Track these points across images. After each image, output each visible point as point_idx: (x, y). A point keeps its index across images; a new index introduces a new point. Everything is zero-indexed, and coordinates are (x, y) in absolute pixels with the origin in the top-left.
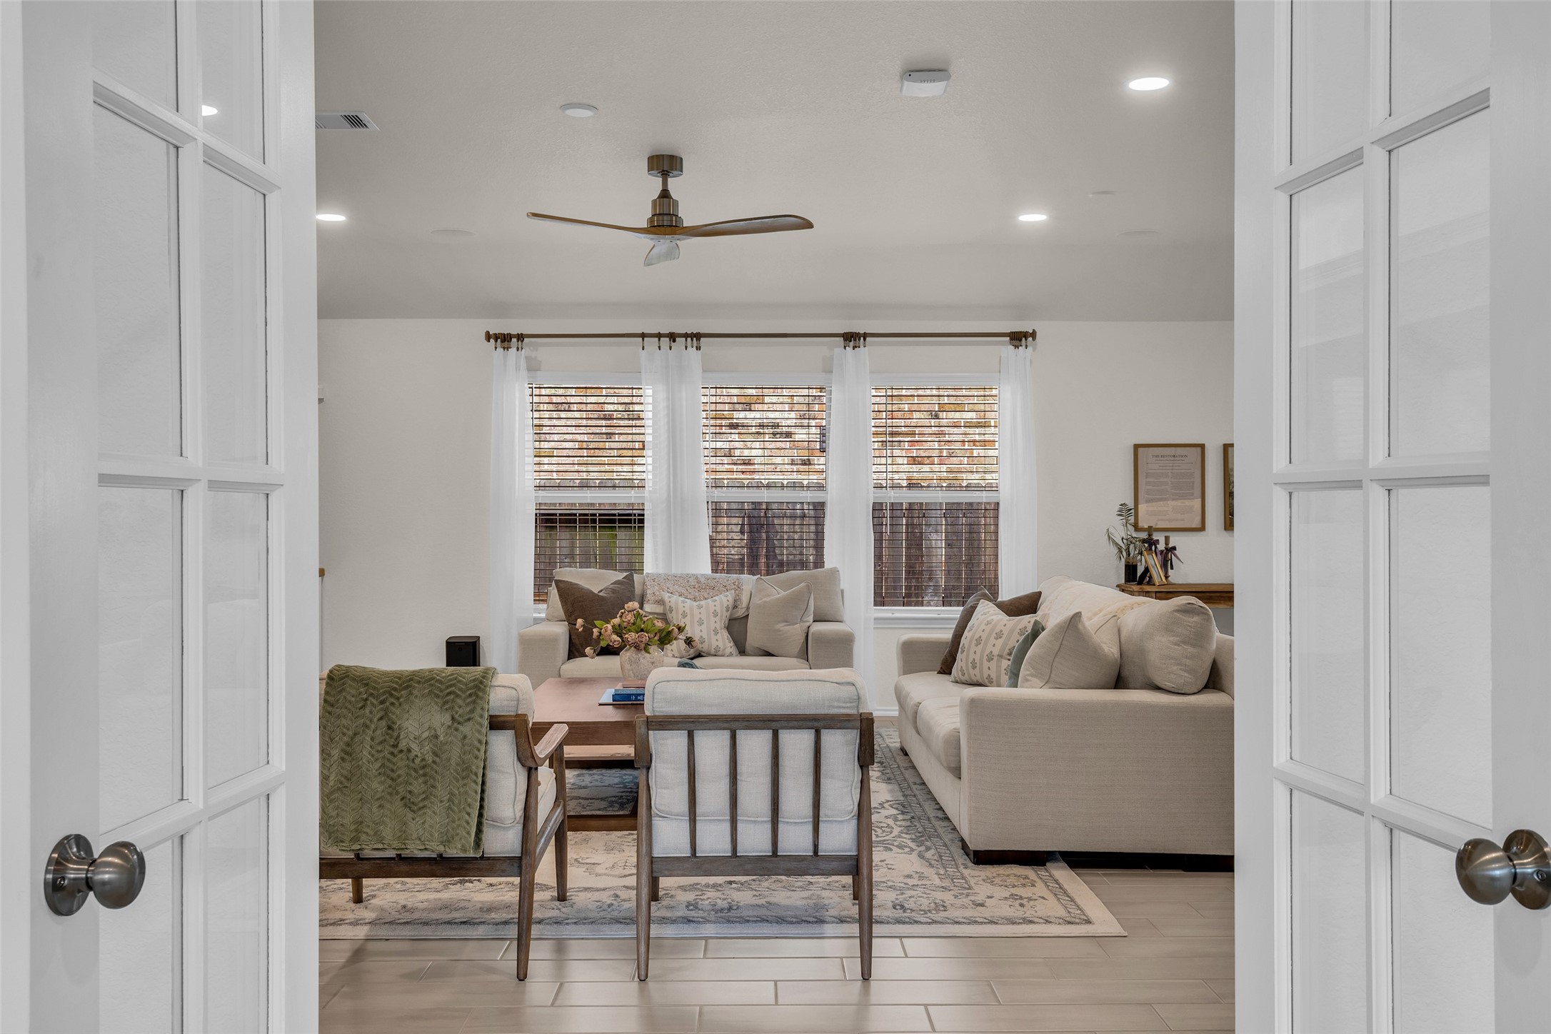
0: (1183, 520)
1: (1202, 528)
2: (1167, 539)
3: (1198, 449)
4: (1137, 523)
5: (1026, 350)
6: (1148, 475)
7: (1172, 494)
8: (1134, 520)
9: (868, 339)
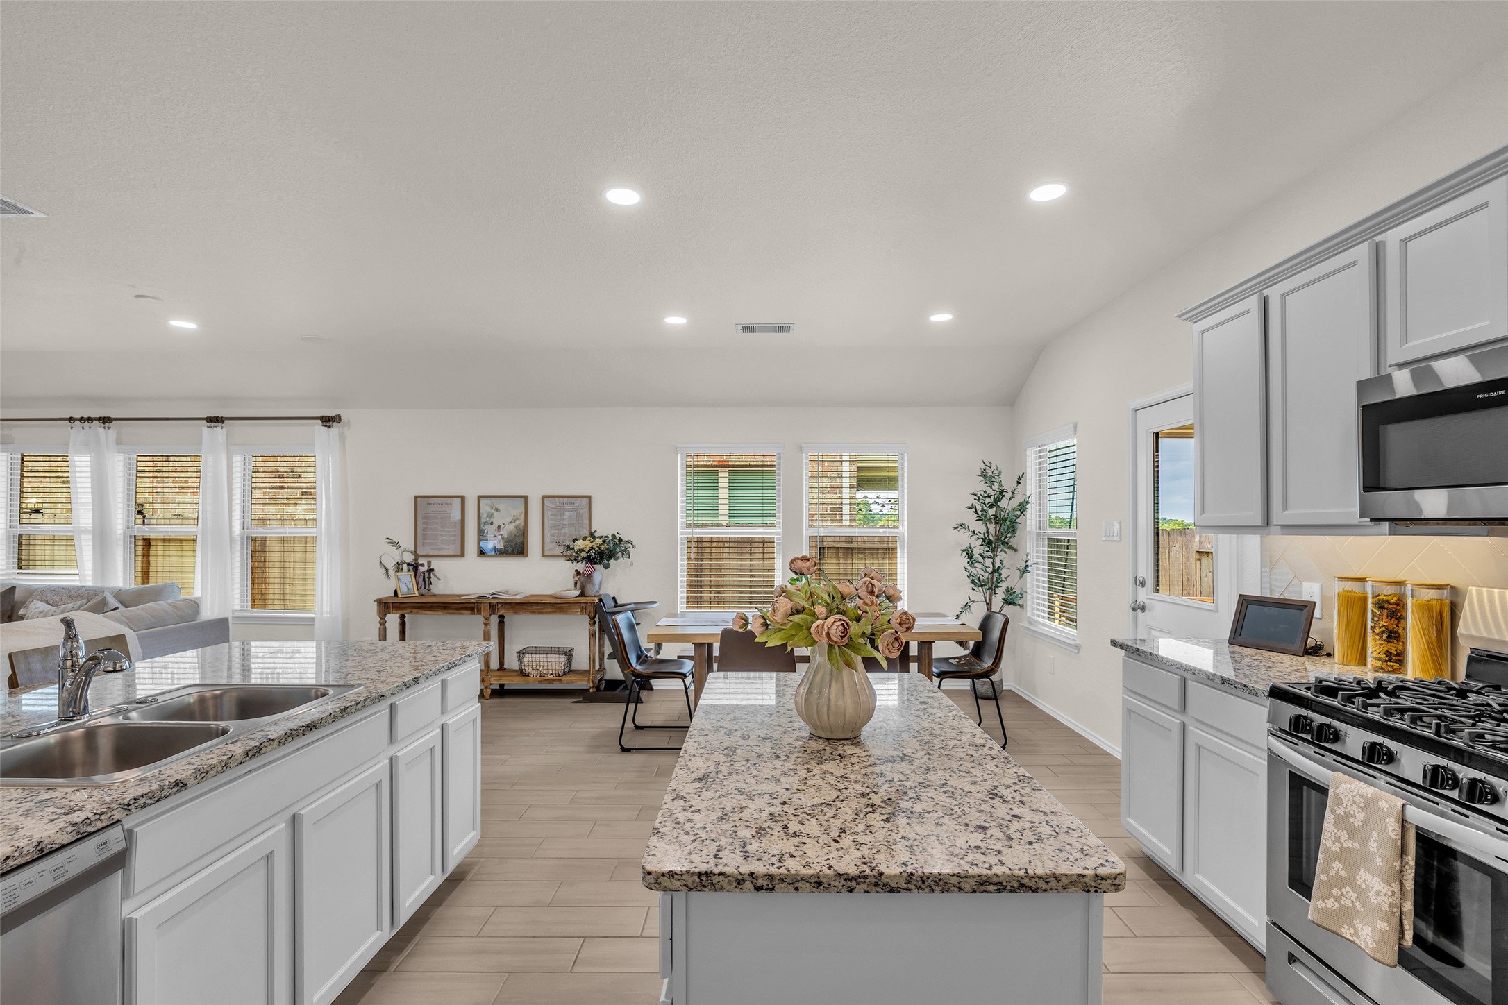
0: (448, 549)
1: (462, 555)
2: (429, 563)
3: (460, 499)
4: (416, 551)
5: (335, 429)
6: (424, 517)
7: (441, 531)
8: (413, 549)
9: (226, 421)
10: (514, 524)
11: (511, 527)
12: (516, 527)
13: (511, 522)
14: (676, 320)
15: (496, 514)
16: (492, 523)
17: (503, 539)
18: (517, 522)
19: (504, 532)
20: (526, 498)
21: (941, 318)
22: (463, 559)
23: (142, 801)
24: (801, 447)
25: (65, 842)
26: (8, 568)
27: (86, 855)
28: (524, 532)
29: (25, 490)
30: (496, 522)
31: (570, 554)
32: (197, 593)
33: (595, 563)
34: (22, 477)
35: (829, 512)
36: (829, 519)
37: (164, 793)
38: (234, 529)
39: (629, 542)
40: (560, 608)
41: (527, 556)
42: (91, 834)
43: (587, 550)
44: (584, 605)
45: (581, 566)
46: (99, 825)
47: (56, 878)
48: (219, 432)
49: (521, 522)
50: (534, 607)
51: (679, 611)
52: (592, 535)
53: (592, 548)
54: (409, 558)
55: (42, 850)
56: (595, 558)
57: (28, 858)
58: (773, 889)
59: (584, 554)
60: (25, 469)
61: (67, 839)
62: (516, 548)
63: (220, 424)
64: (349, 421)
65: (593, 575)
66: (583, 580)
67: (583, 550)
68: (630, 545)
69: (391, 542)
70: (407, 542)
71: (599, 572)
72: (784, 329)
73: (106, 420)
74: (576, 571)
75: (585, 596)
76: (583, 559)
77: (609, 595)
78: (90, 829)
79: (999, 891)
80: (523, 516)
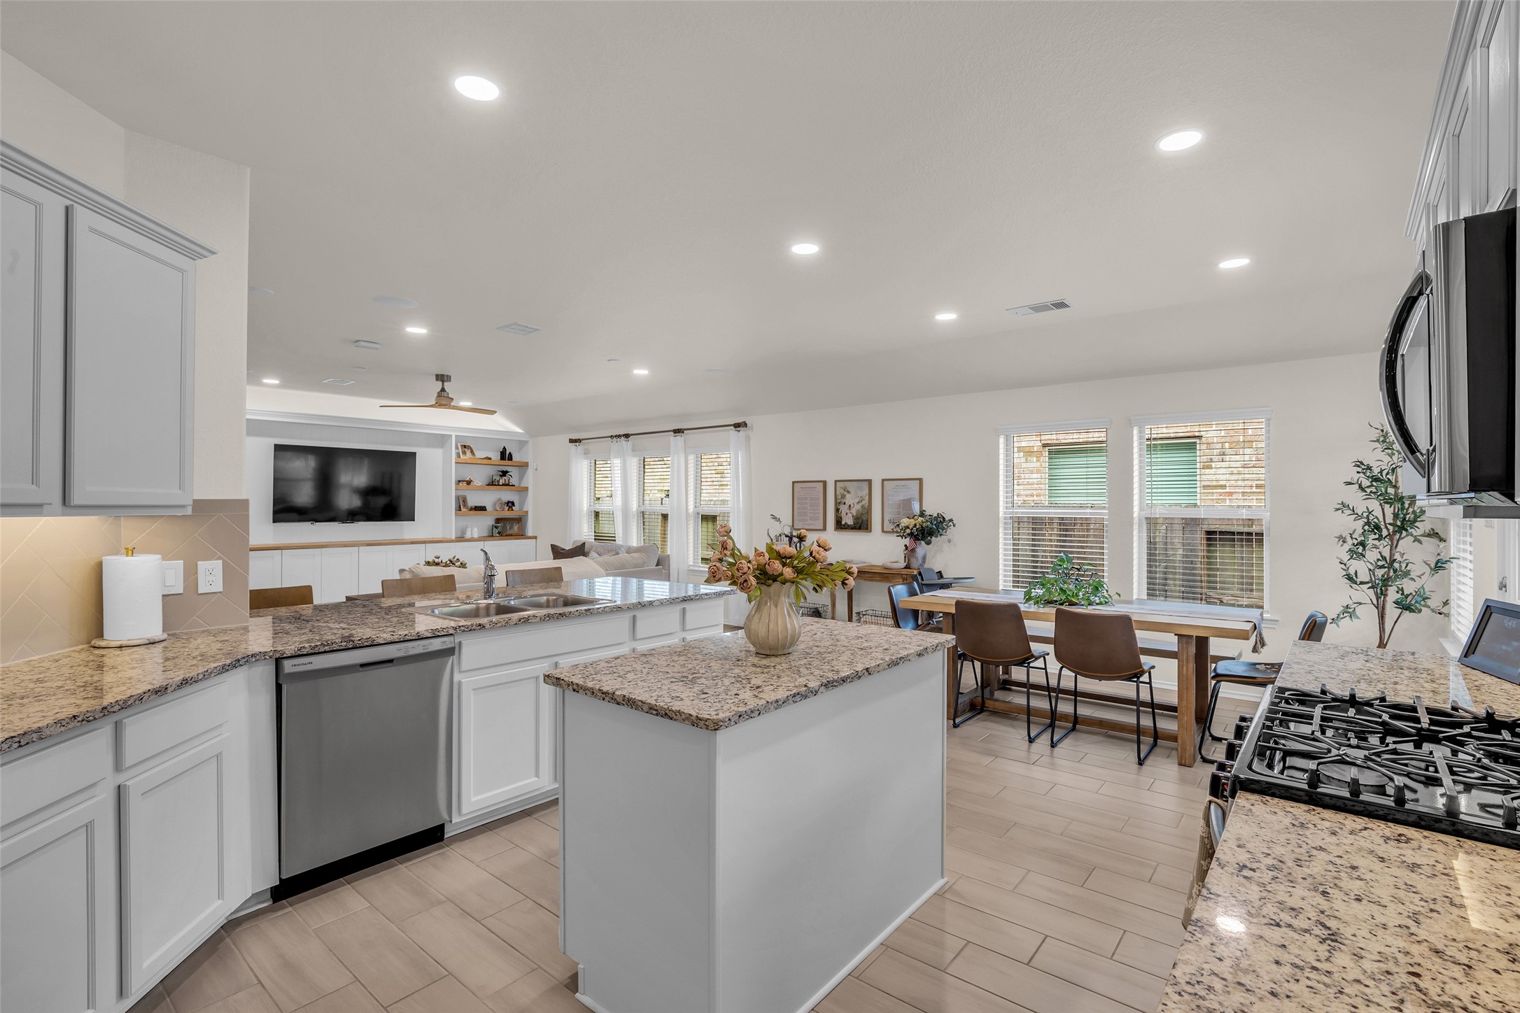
0: (815, 523)
1: (825, 528)
3: (822, 483)
4: (793, 526)
5: (743, 432)
6: (799, 499)
7: (810, 510)
8: (791, 524)
9: (685, 432)
10: (861, 504)
11: (858, 507)
12: (862, 506)
13: (859, 502)
14: (946, 317)
15: (848, 496)
16: (845, 503)
17: (853, 516)
18: (863, 502)
19: (854, 511)
20: (870, 481)
21: (1234, 263)
22: (825, 532)
23: (462, 628)
24: (1130, 421)
25: (428, 636)
26: (589, 531)
27: (436, 645)
28: (868, 510)
29: (597, 482)
30: (847, 504)
31: (901, 532)
32: (669, 553)
33: (919, 540)
34: (595, 474)
35: (1254, 489)
36: (1255, 498)
37: (473, 628)
38: (689, 508)
39: (951, 520)
40: (887, 578)
41: (871, 531)
42: (439, 636)
43: (911, 527)
44: (905, 576)
45: (907, 541)
46: (443, 633)
47: (424, 649)
48: (680, 439)
49: (865, 502)
50: (866, 575)
51: (1001, 588)
52: (922, 514)
53: (915, 525)
54: (787, 531)
55: (419, 636)
56: (918, 535)
57: (414, 638)
58: (578, 692)
59: (908, 531)
60: (597, 469)
61: (429, 635)
62: (862, 524)
63: (680, 434)
64: (752, 426)
65: (917, 550)
66: (910, 552)
67: (907, 527)
68: (951, 523)
69: (774, 517)
70: (786, 518)
71: (922, 548)
72: (1061, 305)
73: (627, 436)
74: (906, 545)
75: (910, 568)
76: (908, 534)
77: (932, 570)
78: (439, 634)
79: (657, 715)
80: (867, 498)
